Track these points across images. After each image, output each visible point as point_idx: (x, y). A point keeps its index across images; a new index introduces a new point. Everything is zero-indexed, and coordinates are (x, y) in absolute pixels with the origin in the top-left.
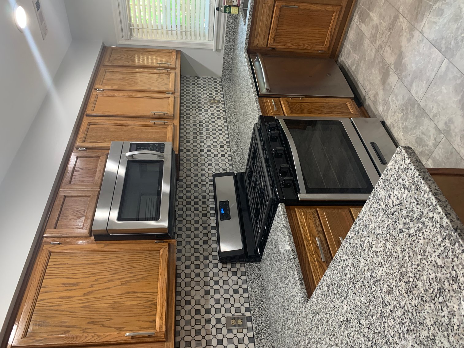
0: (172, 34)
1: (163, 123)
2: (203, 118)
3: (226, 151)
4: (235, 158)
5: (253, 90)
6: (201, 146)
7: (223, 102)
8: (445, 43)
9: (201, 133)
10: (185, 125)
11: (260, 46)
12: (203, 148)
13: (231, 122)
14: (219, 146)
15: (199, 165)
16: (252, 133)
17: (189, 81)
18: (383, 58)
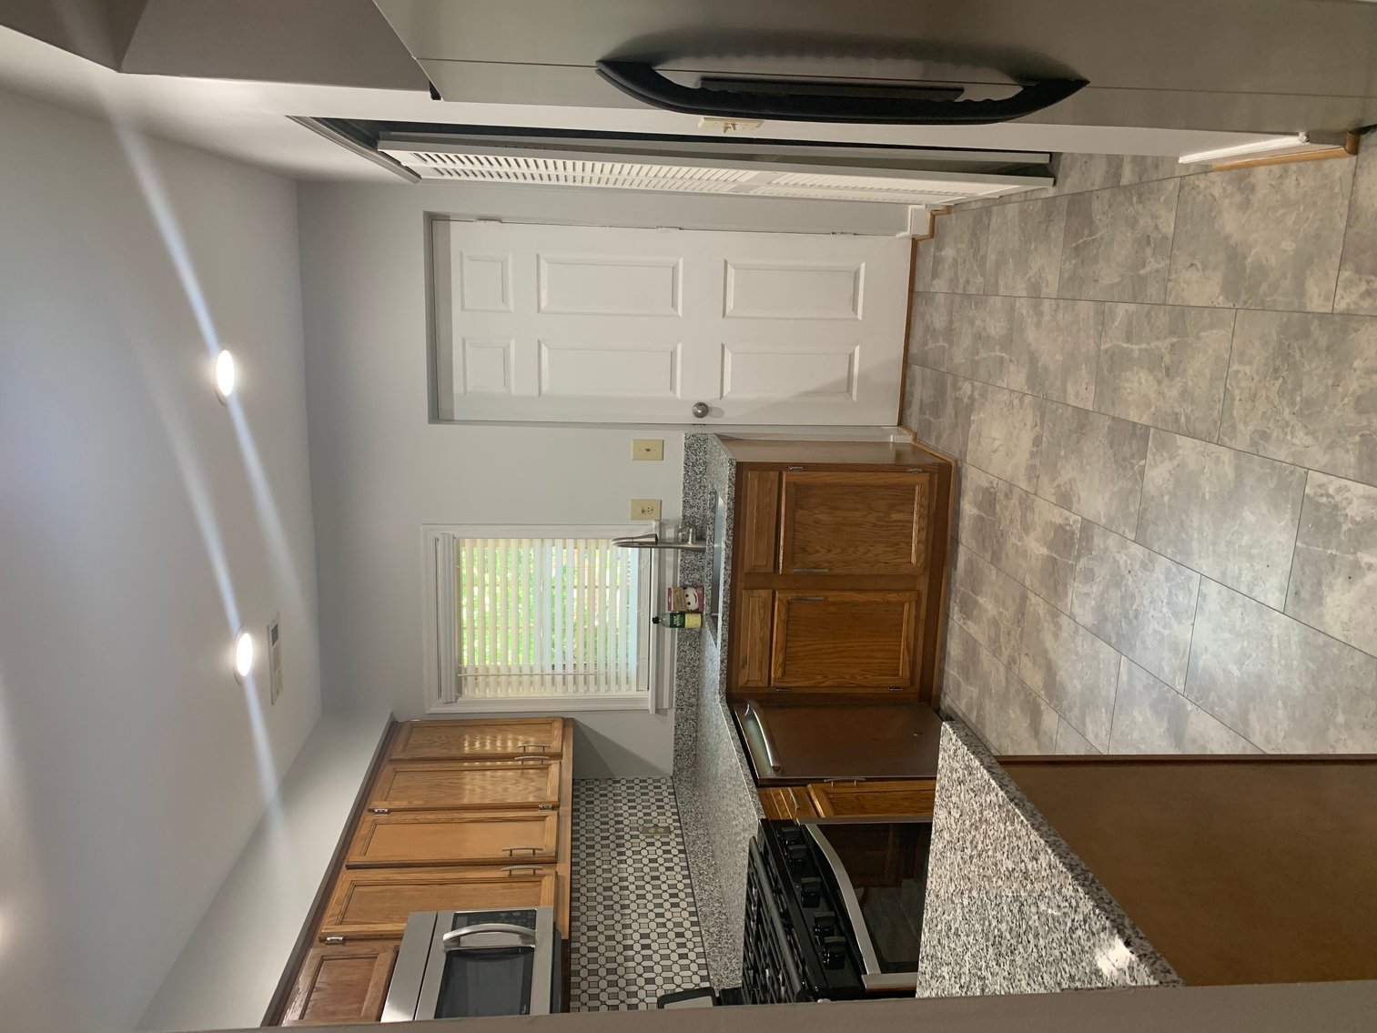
0: (553, 684)
1: (531, 872)
2: (628, 870)
3: (690, 945)
4: (714, 961)
5: (743, 774)
6: (625, 937)
7: (679, 832)
8: (1113, 626)
9: (623, 907)
10: (583, 890)
11: (755, 685)
12: (629, 942)
13: (700, 874)
14: (671, 935)
15: (622, 983)
16: (746, 862)
17: (592, 789)
18: (1022, 682)
